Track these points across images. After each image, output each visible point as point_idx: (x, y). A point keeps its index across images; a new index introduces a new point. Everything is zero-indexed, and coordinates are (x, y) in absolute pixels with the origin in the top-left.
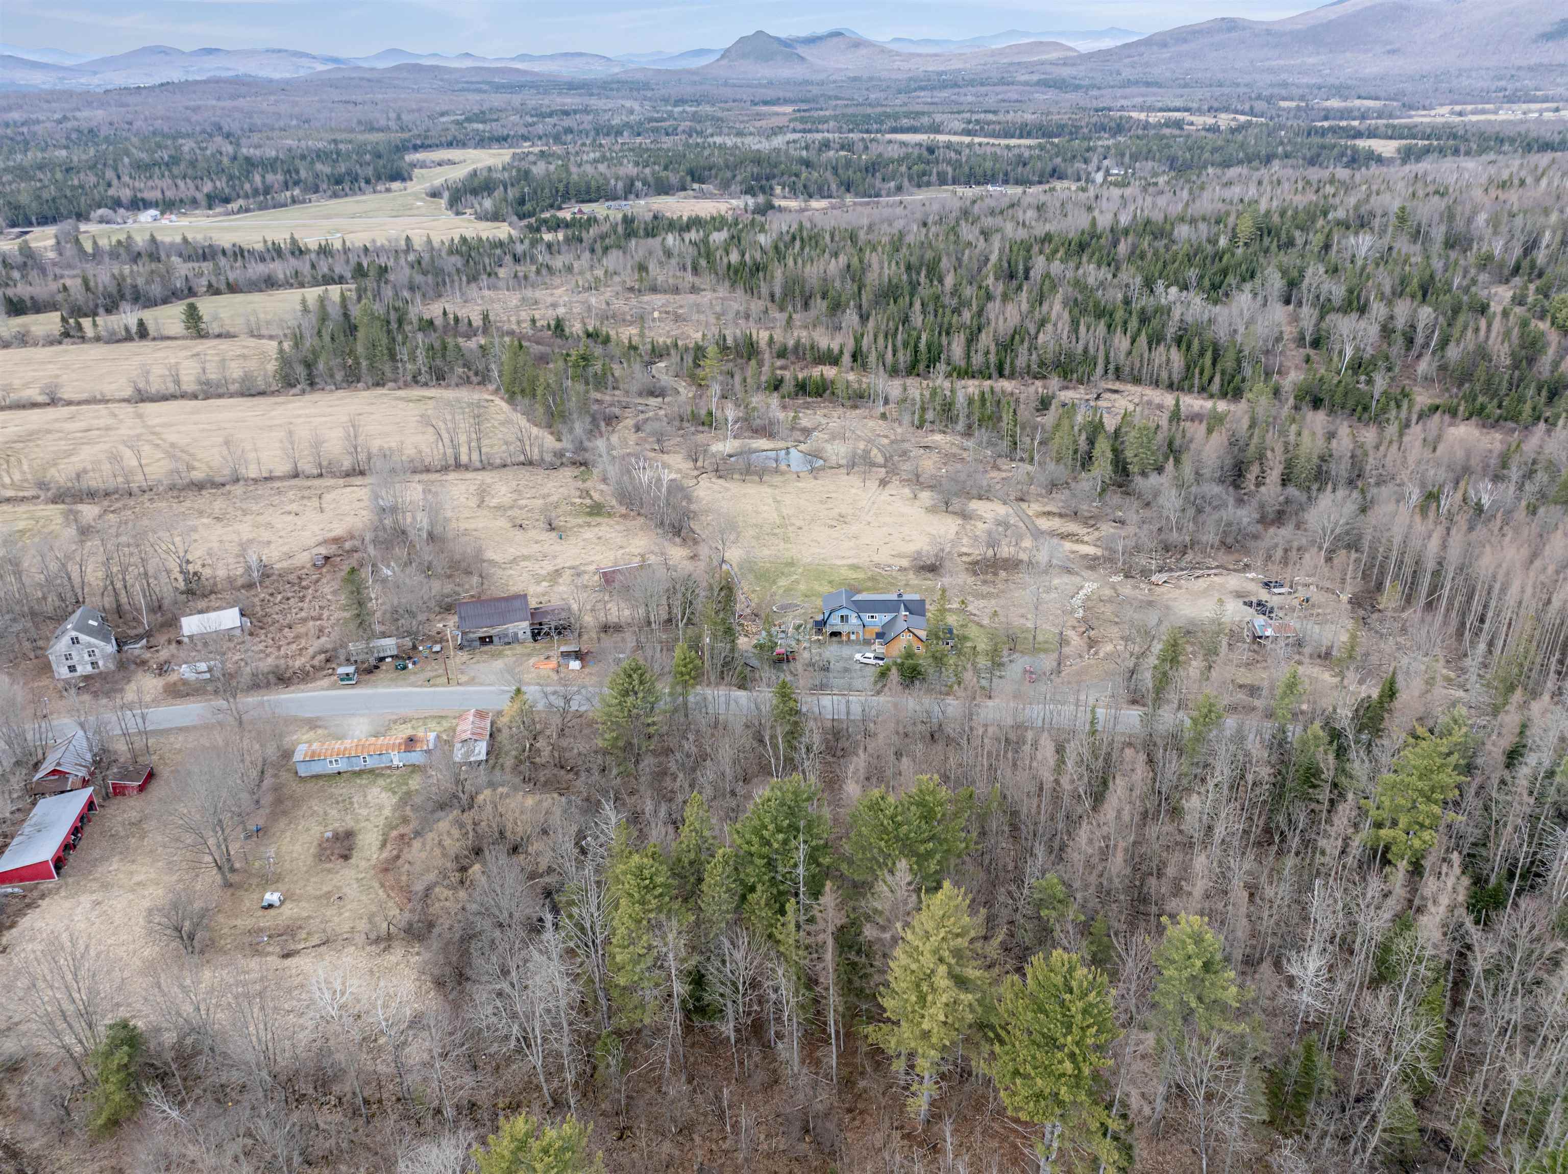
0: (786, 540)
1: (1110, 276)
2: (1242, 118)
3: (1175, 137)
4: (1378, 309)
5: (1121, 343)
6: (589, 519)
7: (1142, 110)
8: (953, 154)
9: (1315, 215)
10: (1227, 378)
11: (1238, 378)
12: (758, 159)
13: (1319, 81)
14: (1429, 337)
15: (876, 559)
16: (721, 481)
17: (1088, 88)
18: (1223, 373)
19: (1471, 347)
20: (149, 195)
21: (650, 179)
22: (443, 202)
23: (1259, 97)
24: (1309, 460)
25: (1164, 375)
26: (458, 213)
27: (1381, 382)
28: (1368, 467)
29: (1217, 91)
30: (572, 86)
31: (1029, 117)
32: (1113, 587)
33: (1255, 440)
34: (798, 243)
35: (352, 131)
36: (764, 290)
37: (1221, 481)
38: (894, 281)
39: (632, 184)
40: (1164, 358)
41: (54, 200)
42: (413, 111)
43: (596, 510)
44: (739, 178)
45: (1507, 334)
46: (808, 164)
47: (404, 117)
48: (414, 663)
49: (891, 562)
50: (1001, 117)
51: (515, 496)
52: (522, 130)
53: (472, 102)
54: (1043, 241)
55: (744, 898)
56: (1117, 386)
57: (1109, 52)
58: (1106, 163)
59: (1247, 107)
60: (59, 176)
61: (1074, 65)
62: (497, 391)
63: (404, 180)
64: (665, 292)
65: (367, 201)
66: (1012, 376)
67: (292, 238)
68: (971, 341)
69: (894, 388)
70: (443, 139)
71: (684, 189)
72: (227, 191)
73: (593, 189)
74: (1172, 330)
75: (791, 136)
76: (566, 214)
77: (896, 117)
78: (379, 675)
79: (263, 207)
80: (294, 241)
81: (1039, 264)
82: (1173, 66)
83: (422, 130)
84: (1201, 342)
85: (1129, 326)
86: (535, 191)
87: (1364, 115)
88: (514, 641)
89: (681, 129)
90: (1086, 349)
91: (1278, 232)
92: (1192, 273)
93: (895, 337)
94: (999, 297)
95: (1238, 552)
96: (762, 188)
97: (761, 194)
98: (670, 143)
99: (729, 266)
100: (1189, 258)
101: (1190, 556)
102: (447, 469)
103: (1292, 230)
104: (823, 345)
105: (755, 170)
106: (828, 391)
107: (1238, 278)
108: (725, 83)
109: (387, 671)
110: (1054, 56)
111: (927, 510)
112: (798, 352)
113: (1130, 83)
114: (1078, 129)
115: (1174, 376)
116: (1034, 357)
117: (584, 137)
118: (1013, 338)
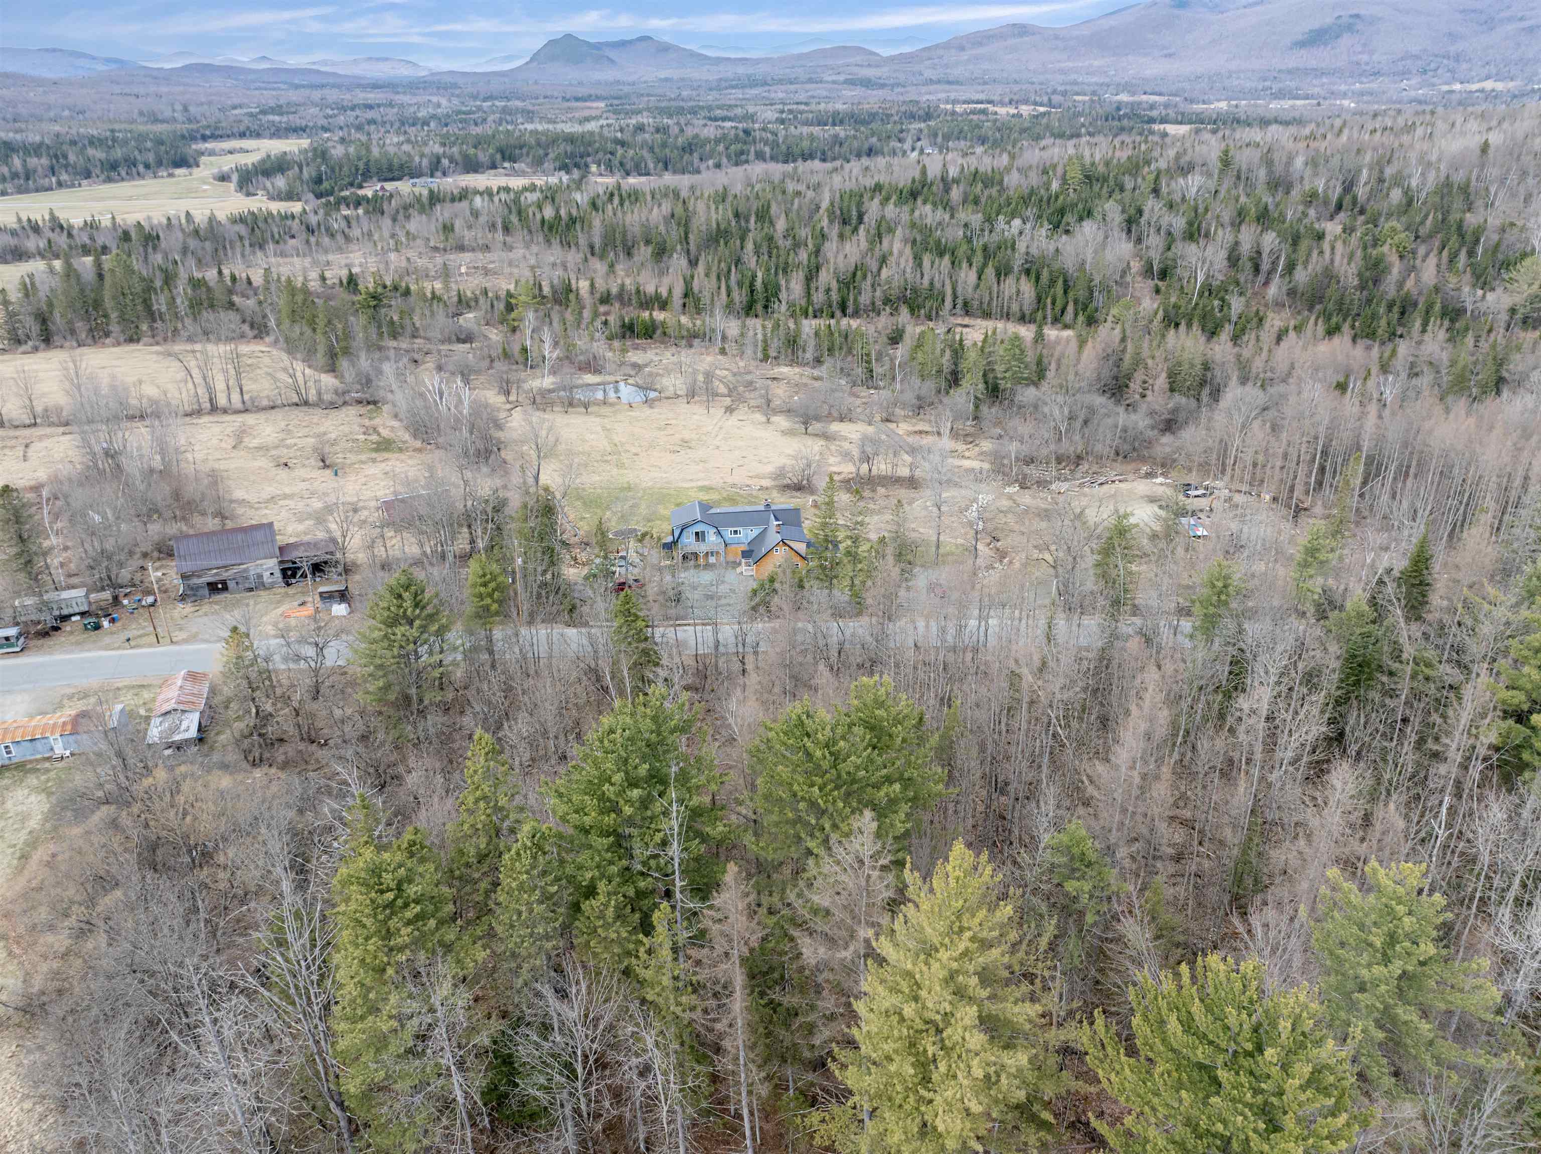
0: (620, 465)
1: (947, 217)
2: (1042, 109)
3: (983, 122)
5: (968, 276)
6: (374, 455)
7: (947, 102)
8: (769, 136)
9: (1138, 164)
10: (1080, 307)
11: (1092, 306)
12: (571, 139)
13: (1107, 80)
14: (1275, 263)
15: (730, 480)
16: (539, 413)
17: (893, 86)
18: (1076, 302)
19: (1319, 269)
21: (457, 157)
22: (232, 186)
23: (1054, 92)
24: (1192, 366)
25: (1015, 307)
26: (248, 194)
27: (1237, 304)
29: (1016, 88)
30: (376, 86)
31: (840, 107)
32: (1010, 497)
33: (1130, 350)
34: (616, 200)
35: (133, 121)
36: (583, 242)
37: (1101, 393)
38: (722, 227)
39: (439, 162)
40: (1014, 290)
42: (202, 104)
43: (385, 446)
44: (551, 156)
45: (1351, 257)
46: (622, 143)
47: (192, 109)
48: (113, 621)
49: (749, 482)
50: (813, 107)
51: (281, 436)
52: (322, 122)
53: (269, 98)
54: (874, 191)
55: (576, 908)
56: (967, 321)
57: (911, 55)
58: (919, 144)
59: (1045, 100)
61: (877, 66)
62: (276, 341)
63: (189, 166)
64: (473, 250)
65: (148, 185)
66: (856, 314)
67: (51, 213)
68: (811, 276)
69: (733, 327)
70: (235, 130)
71: (494, 166)
73: (396, 166)
74: (1020, 262)
75: (603, 122)
76: (367, 192)
77: (710, 108)
78: (59, 639)
79: (21, 191)
80: (53, 218)
81: (873, 208)
82: (971, 67)
83: (212, 121)
84: (1051, 272)
85: (974, 260)
86: (333, 170)
87: (1152, 107)
88: (257, 586)
89: (491, 118)
90: (931, 284)
91: (1105, 179)
92: (1030, 212)
93: (728, 278)
94: (835, 238)
95: (1134, 460)
96: (577, 165)
97: (575, 170)
98: (478, 130)
99: (543, 221)
100: (1025, 200)
101: (1084, 466)
102: (199, 412)
103: (1120, 177)
104: (650, 289)
105: (569, 149)
106: (659, 332)
107: (1076, 217)
108: (536, 83)
109: (71, 633)
110: (858, 59)
111: (784, 433)
112: (622, 297)
113: (931, 82)
114: (889, 116)
115: (1025, 308)
116: (878, 293)
117: (388, 126)
118: (854, 274)
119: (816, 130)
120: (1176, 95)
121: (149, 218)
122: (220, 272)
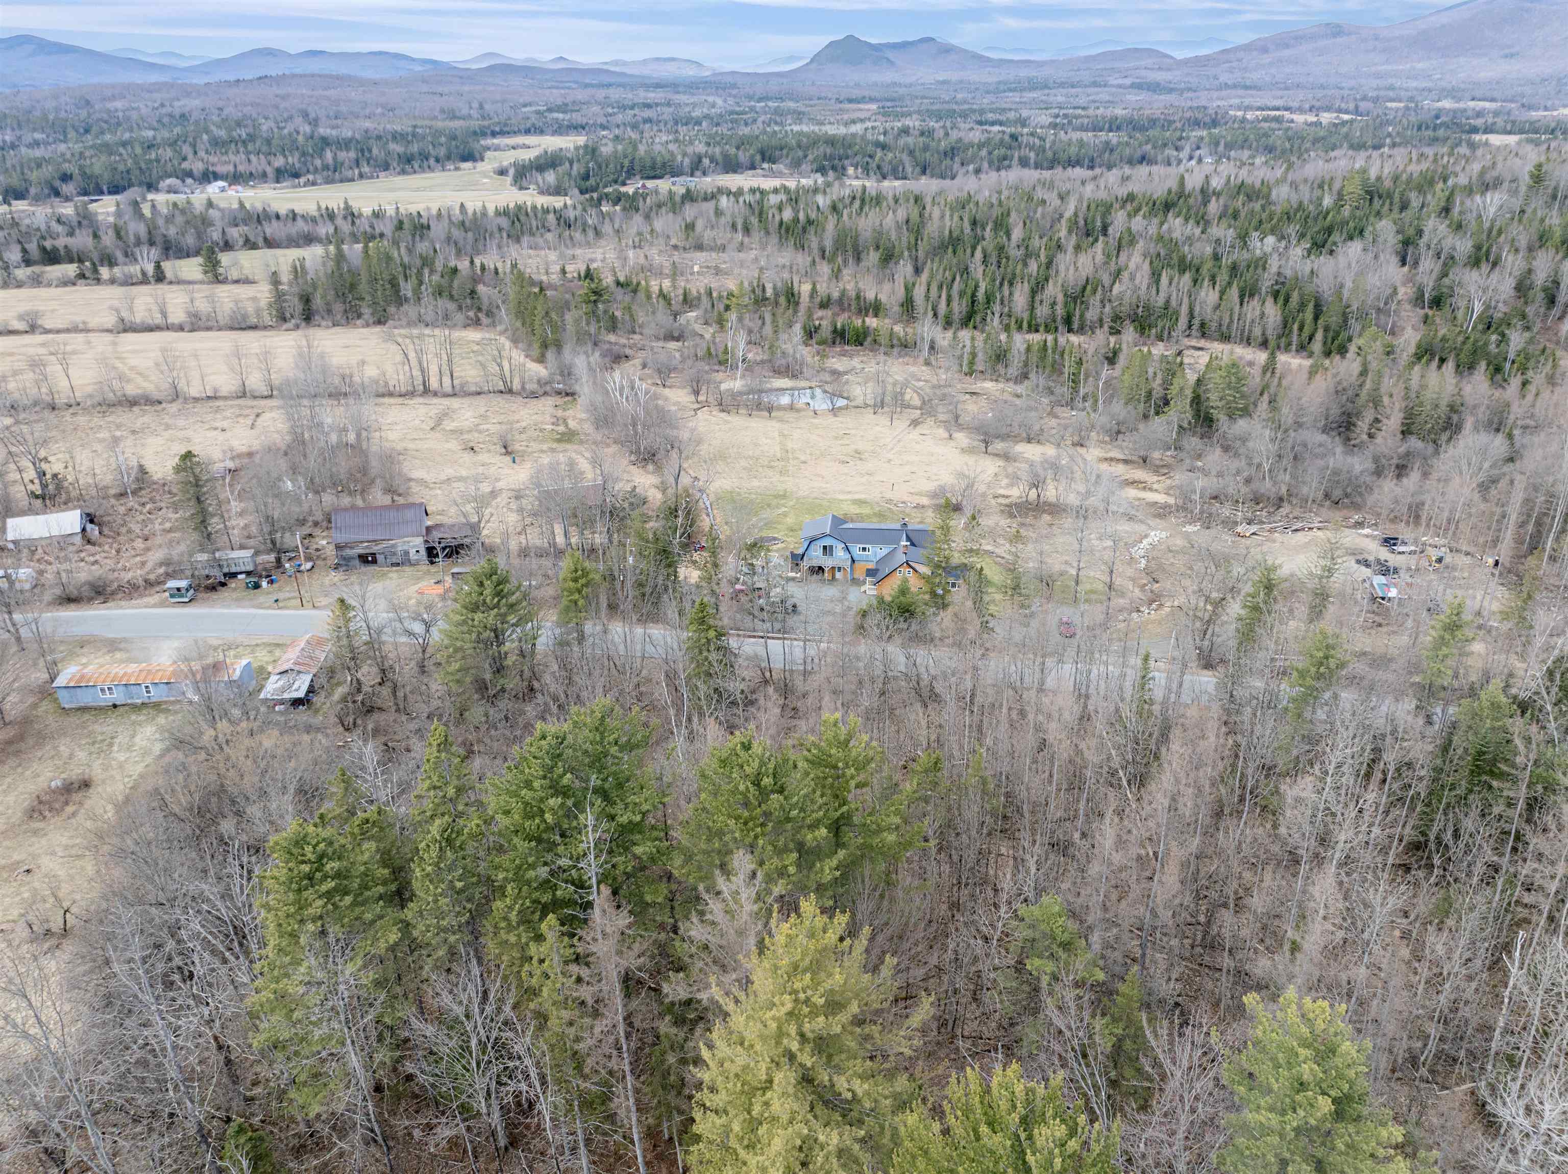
0: (784, 473)
1: (1198, 231)
2: (1346, 117)
3: (1274, 130)
4: (1513, 264)
5: (1209, 296)
6: (555, 445)
7: (1239, 109)
8: (1037, 141)
9: (1432, 178)
10: (1331, 334)
11: (1343, 335)
12: (831, 141)
13: (1430, 85)
15: (889, 495)
16: (723, 415)
17: (1182, 91)
18: (1326, 329)
20: (221, 169)
21: (719, 157)
22: (509, 179)
23: (1364, 98)
25: (1257, 332)
26: (521, 188)
27: (1517, 339)
28: (1512, 417)
29: (1320, 93)
30: (658, 86)
31: (1119, 112)
32: (1187, 536)
33: (1368, 385)
34: (857, 204)
35: (435, 118)
36: (815, 245)
37: (1325, 430)
38: (955, 235)
39: (700, 161)
40: (1258, 313)
41: (128, 172)
42: (497, 102)
43: (568, 437)
44: (810, 157)
46: (884, 147)
47: (487, 107)
48: (271, 582)
49: (905, 498)
50: (1091, 112)
51: (477, 421)
52: (601, 120)
53: (556, 96)
54: (1125, 202)
56: (1202, 343)
57: (1207, 58)
59: (1351, 106)
60: (138, 150)
61: (1169, 70)
62: (504, 331)
63: (474, 160)
64: (712, 249)
65: (435, 177)
66: (1081, 330)
67: (346, 203)
68: (1037, 289)
69: (944, 338)
70: (522, 127)
71: (753, 167)
72: (297, 165)
73: (659, 165)
74: (1269, 283)
75: (869, 124)
76: (630, 189)
77: (982, 112)
78: (224, 593)
79: (329, 181)
80: (347, 207)
81: (1119, 219)
82: (1273, 71)
83: (503, 118)
84: (1301, 296)
85: (1218, 279)
86: (600, 167)
87: (1479, 114)
88: (402, 562)
89: (760, 120)
90: (1168, 302)
91: (1390, 196)
92: (1292, 230)
93: (950, 287)
94: (1070, 249)
95: (1347, 507)
96: (834, 168)
97: (831, 173)
98: (746, 131)
99: (781, 223)
100: (1288, 217)
101: (1284, 511)
102: (410, 394)
103: (1407, 193)
104: (870, 295)
105: (828, 151)
106: (869, 339)
107: (1344, 235)
108: (813, 84)
109: (235, 589)
110: (1149, 62)
111: (963, 450)
112: (842, 303)
113: (1227, 86)
114: (1171, 122)
115: (1269, 332)
116: (1108, 309)
117: (662, 125)
118: (1084, 288)
119: (1088, 136)
120: (1512, 101)
121: (428, 209)
122: (472, 262)
